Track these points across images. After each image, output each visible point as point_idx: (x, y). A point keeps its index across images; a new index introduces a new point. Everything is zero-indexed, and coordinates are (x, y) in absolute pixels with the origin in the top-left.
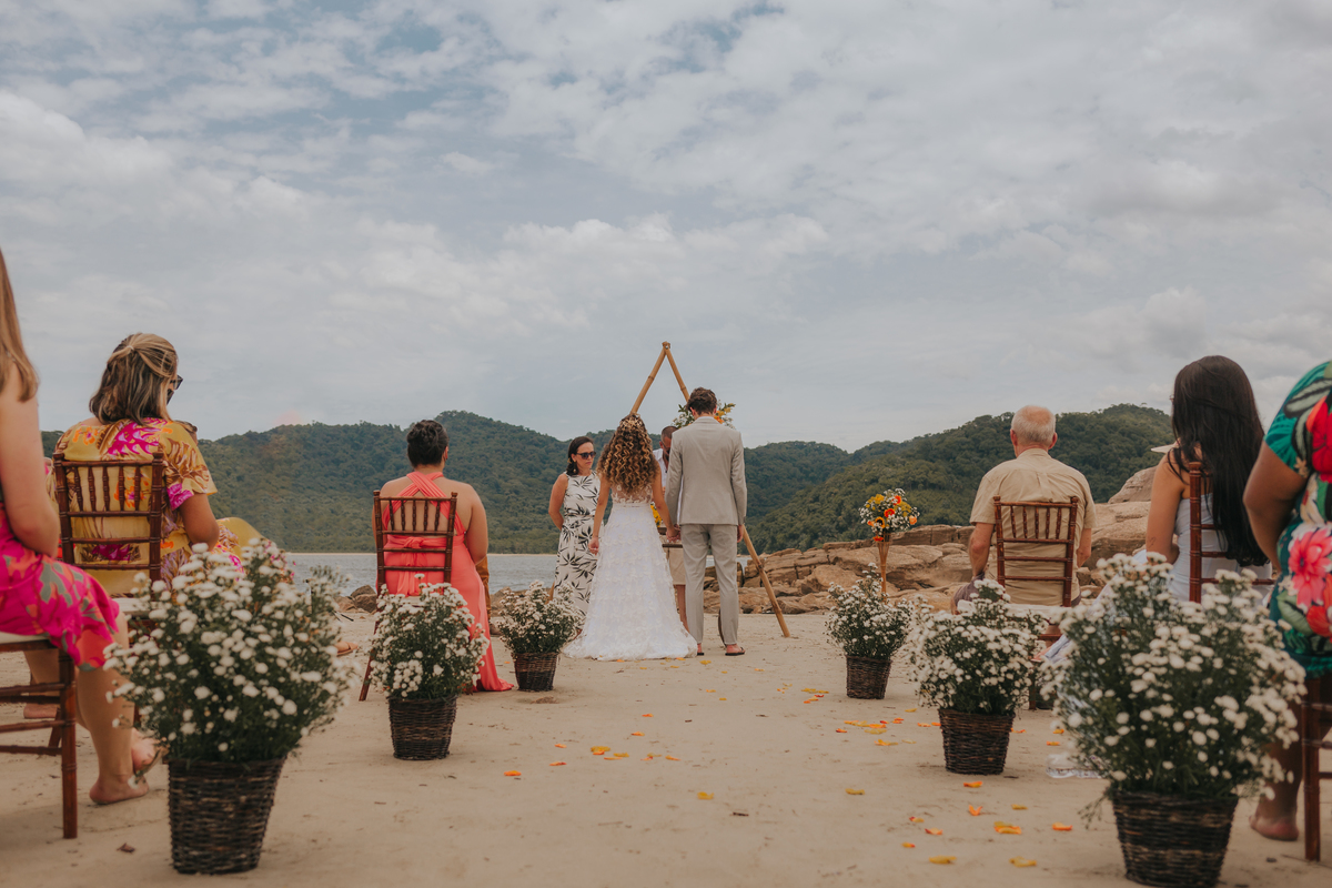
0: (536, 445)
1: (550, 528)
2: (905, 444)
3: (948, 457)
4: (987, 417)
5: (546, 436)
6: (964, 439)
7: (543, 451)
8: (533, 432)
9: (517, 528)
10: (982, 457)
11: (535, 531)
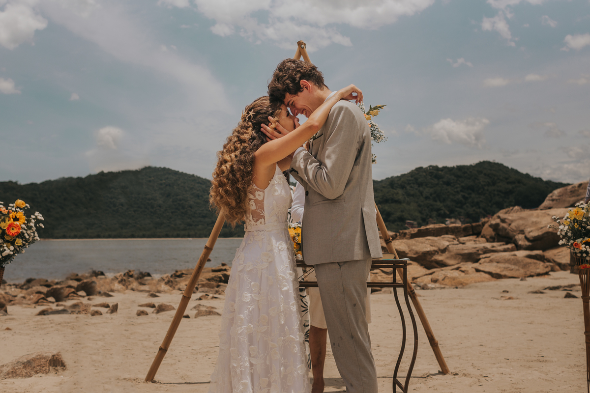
0: (201, 184)
1: (208, 225)
2: (382, 181)
3: (403, 187)
4: (421, 168)
5: (206, 179)
6: (410, 178)
7: (204, 186)
8: (199, 178)
9: (191, 225)
10: (419, 187)
11: (200, 227)
